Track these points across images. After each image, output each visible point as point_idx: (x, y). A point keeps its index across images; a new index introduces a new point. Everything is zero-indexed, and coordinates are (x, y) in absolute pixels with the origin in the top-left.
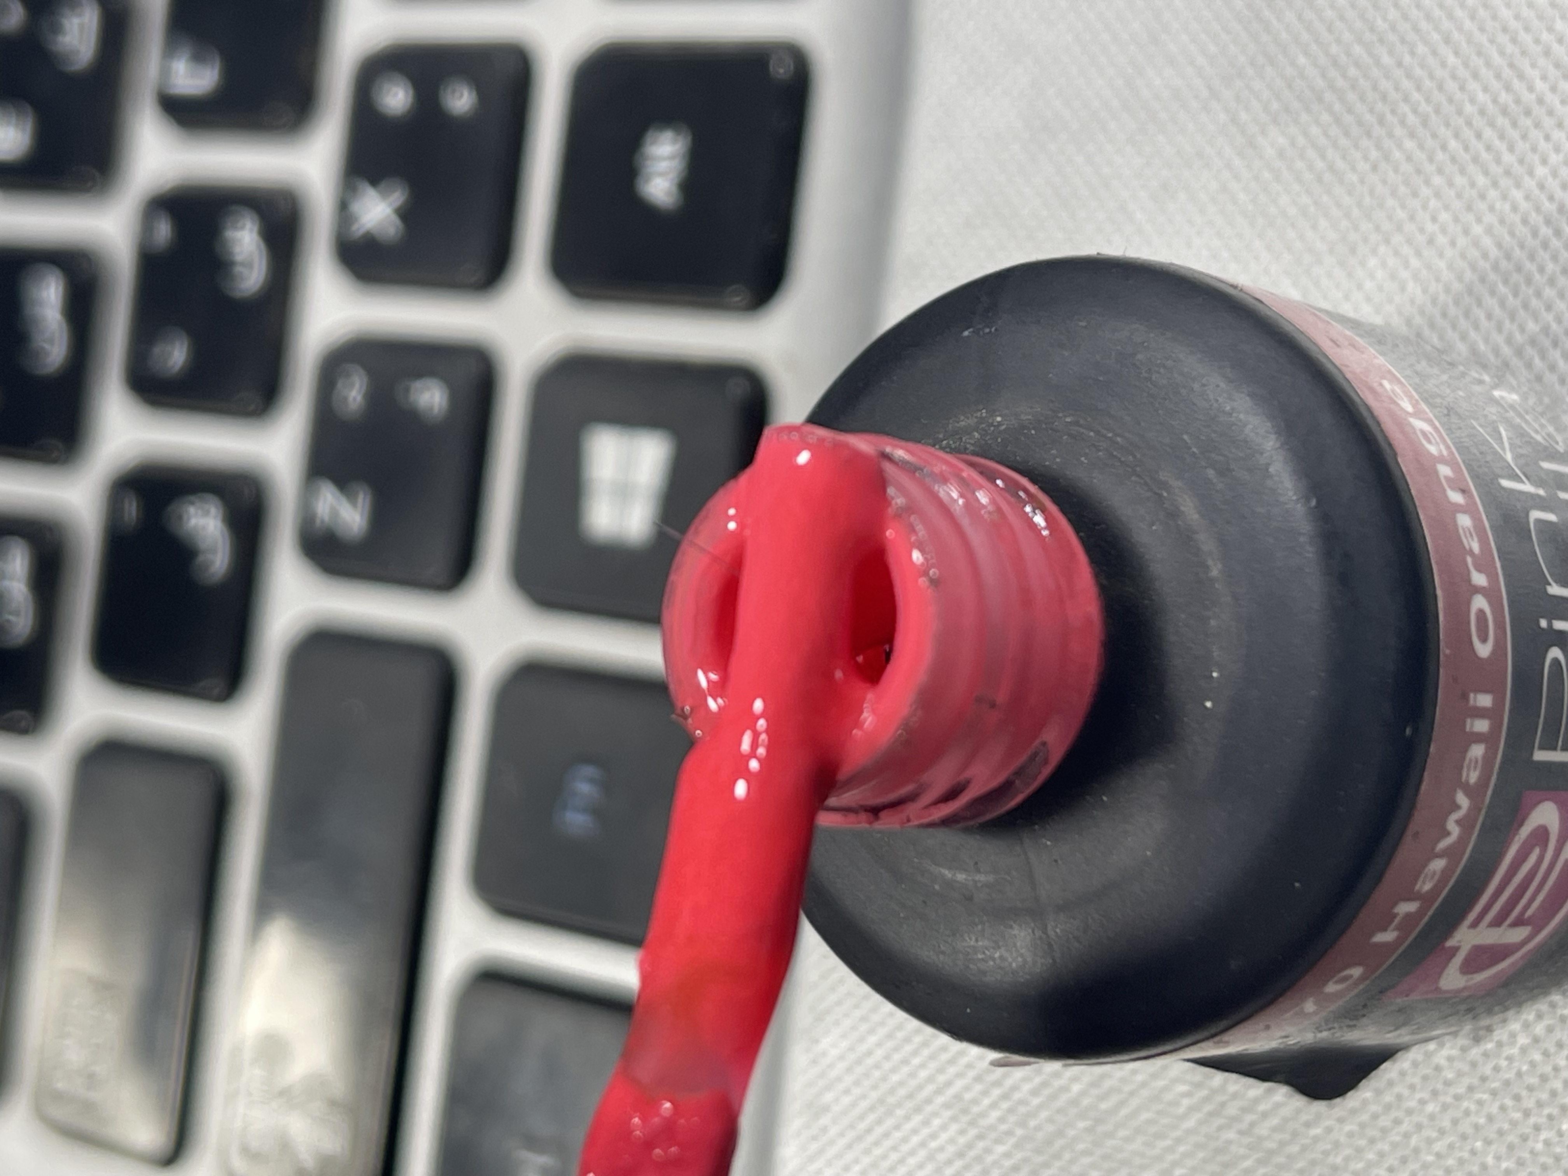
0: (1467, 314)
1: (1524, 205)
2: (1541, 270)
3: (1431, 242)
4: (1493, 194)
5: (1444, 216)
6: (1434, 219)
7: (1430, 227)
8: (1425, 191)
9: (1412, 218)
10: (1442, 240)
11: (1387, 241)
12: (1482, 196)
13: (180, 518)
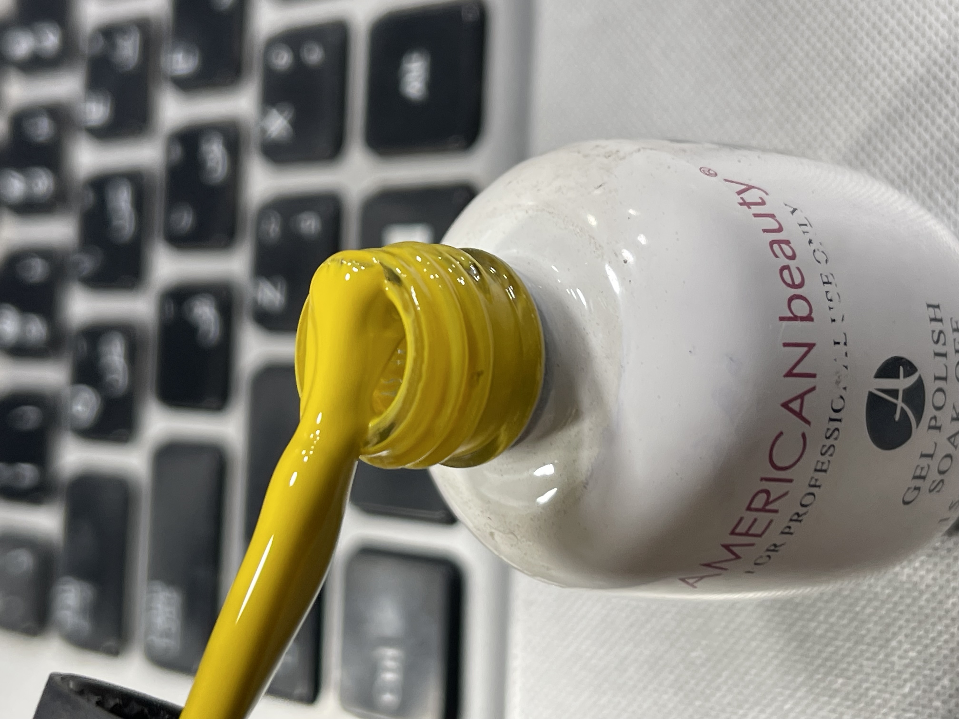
0: (829, 95)
1: (854, 27)
2: (866, 63)
3: (807, 55)
4: (837, 23)
5: (813, 40)
6: (808, 42)
7: (807, 47)
8: (803, 27)
9: (796, 42)
10: (812, 53)
11: (784, 58)
12: (832, 25)
13: (191, 310)
